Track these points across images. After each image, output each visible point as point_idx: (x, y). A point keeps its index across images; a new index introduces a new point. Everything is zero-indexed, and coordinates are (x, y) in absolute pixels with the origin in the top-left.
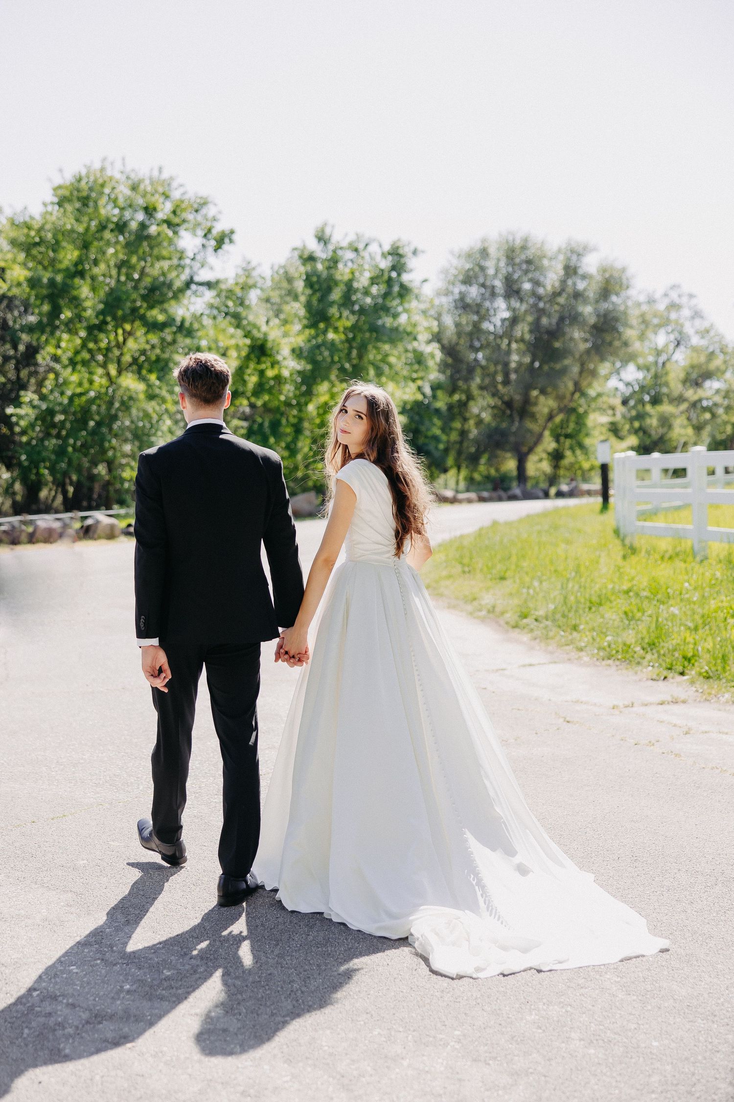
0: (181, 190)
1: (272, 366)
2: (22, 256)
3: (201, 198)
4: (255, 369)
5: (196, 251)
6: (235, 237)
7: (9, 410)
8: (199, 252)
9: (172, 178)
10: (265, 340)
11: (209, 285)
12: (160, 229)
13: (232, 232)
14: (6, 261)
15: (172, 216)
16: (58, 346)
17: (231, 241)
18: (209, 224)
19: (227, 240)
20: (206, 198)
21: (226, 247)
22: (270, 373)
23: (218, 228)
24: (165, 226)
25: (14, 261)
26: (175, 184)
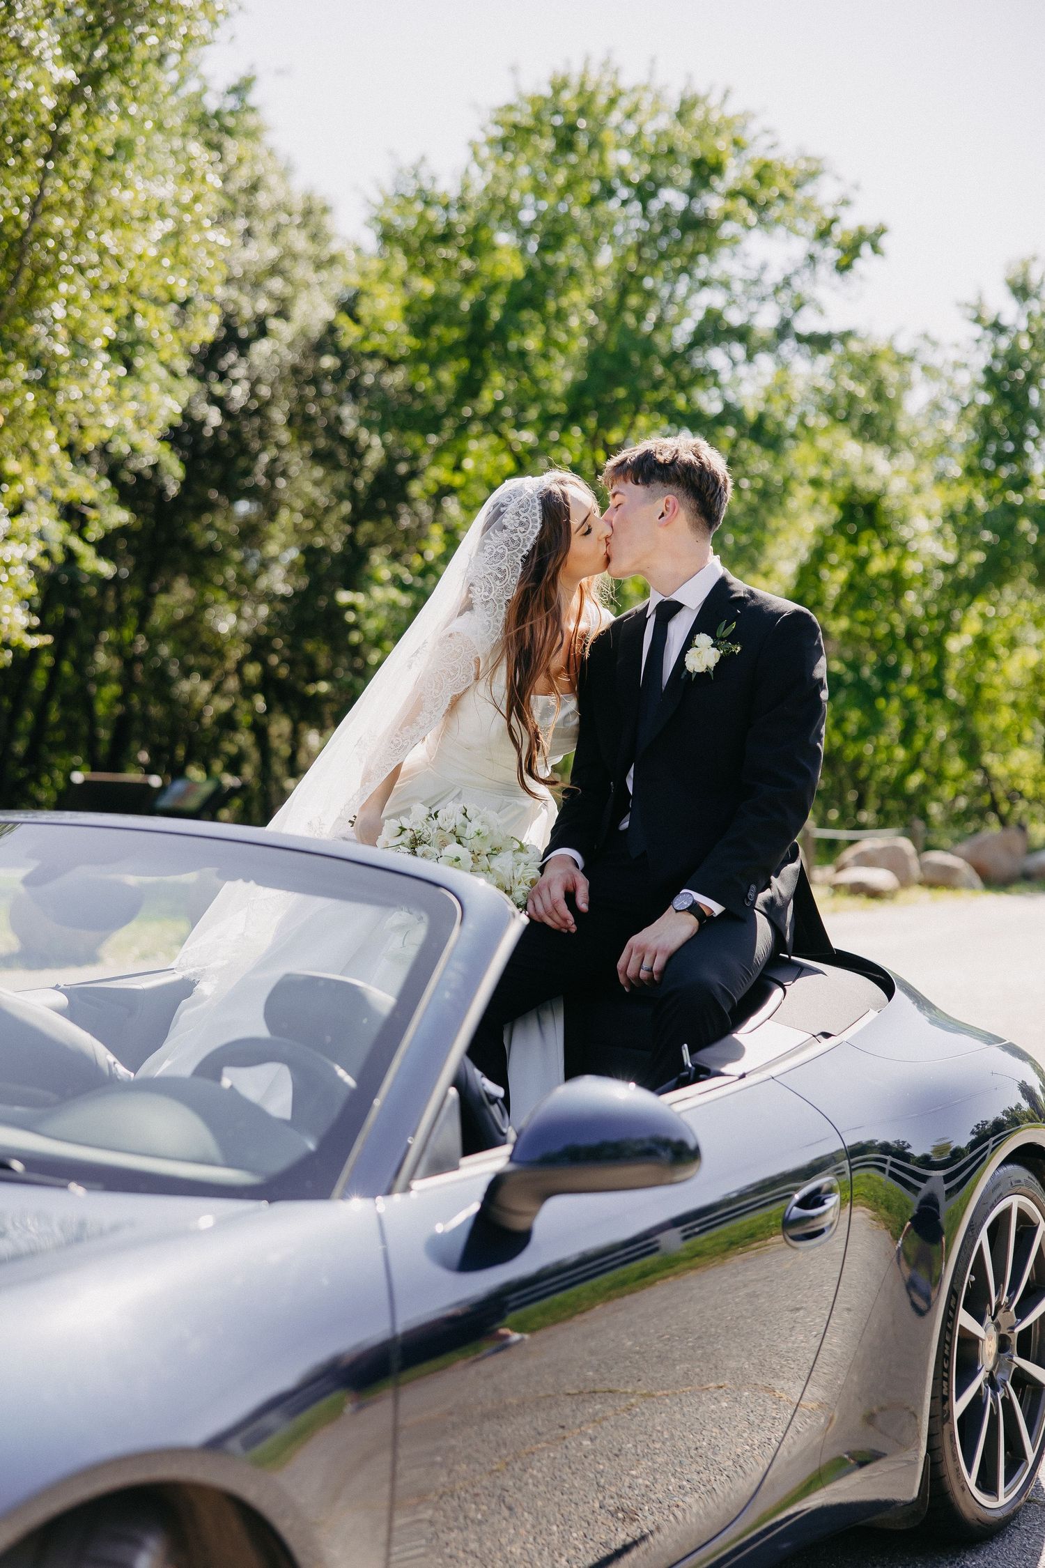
0: (766, 141)
1: (887, 547)
2: (400, 264)
3: (808, 159)
4: (847, 556)
5: (790, 270)
6: (884, 242)
7: (344, 597)
8: (797, 272)
9: (747, 116)
10: (879, 496)
11: (819, 343)
12: (729, 205)
13: (881, 231)
14: (364, 275)
15: (754, 184)
16: (457, 468)
17: (875, 249)
18: (829, 213)
19: (866, 249)
20: (819, 161)
21: (866, 262)
22: (879, 565)
23: (850, 222)
24: (742, 203)
25: (384, 275)
26: (754, 127)
